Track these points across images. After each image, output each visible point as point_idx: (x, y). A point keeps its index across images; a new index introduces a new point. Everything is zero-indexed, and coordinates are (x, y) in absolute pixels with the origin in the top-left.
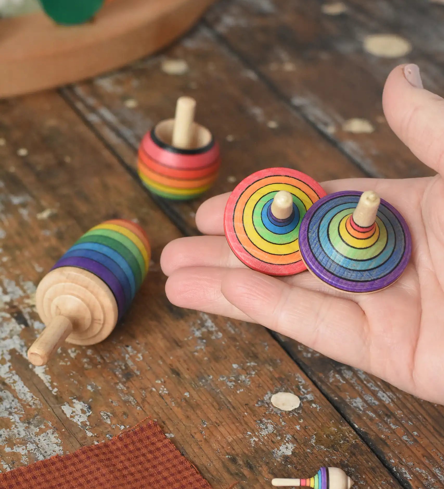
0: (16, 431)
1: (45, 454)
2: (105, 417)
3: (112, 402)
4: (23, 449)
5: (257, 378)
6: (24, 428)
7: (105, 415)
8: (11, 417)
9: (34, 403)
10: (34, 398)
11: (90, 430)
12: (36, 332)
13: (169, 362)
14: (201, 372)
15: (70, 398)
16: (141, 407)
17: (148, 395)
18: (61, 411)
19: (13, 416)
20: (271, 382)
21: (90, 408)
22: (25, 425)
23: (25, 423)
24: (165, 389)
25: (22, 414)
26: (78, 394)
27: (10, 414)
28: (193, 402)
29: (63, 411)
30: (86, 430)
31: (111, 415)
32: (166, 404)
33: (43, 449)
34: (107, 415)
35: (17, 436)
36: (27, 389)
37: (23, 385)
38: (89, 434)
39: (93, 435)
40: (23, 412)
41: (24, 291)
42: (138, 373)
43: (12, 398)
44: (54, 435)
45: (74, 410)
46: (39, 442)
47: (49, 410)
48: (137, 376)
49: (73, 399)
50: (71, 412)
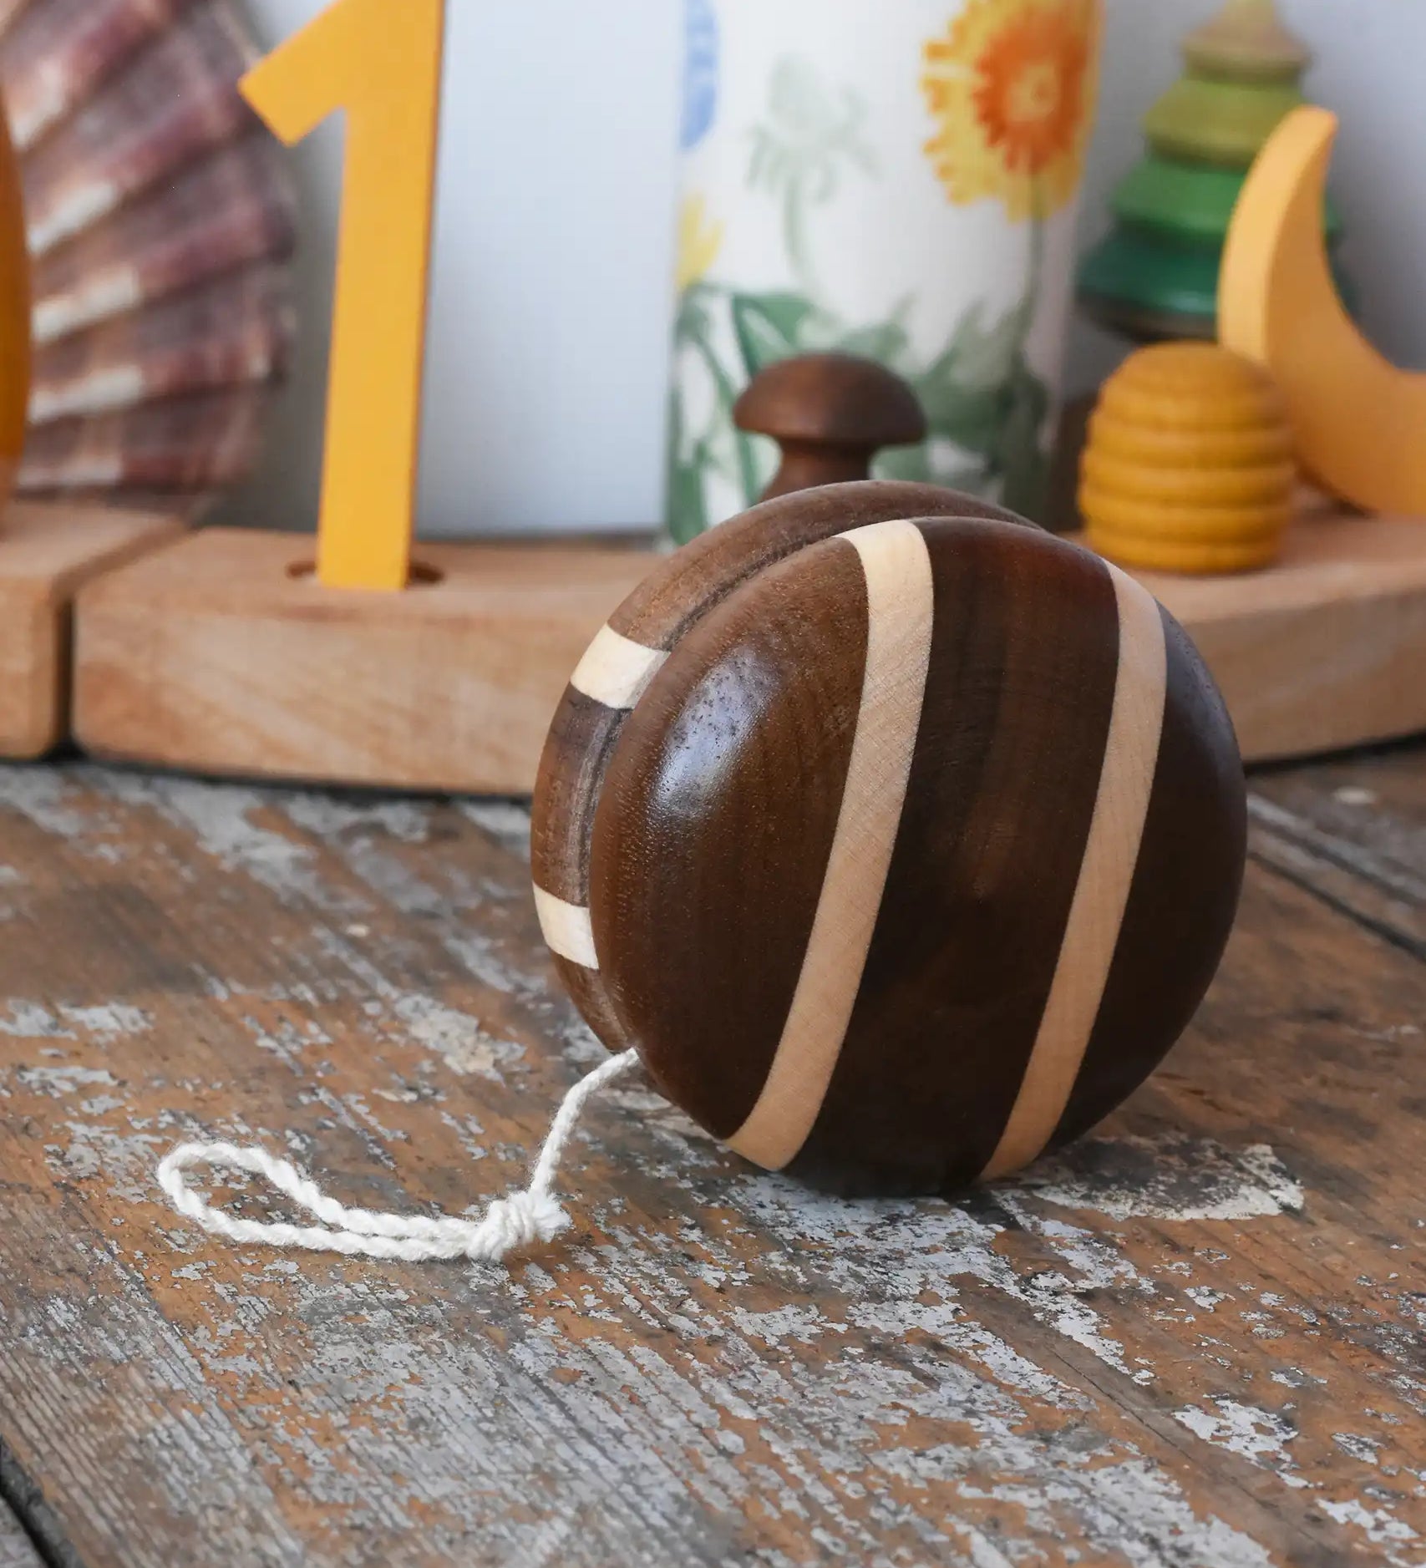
0: (996, 1453)
1: (1123, 1515)
2: (1354, 1448)
3: (1376, 1415)
4: (1031, 1496)
6: (1029, 1450)
7: (1353, 1442)
8: (974, 1422)
9: (1061, 1399)
10: (1061, 1387)
11: (1294, 1472)
12: (1053, 1244)
15: (1205, 1396)
18: (1172, 1423)
19: (981, 1419)
21: (1288, 1423)
22: (1032, 1443)
23: (1033, 1438)
25: (1020, 1419)
26: (1235, 1390)
27: (970, 1413)
29: (1181, 1425)
30: (1283, 1471)
31: (1377, 1444)
33: (1113, 1502)
34: (1364, 1443)
35: (1004, 1465)
36: (1028, 1367)
37: (1013, 1354)
38: (1294, 1482)
39: (1311, 1486)
40: (1023, 1416)
43: (976, 1381)
44: (1151, 1475)
45: (1223, 1422)
46: (1095, 1484)
47: (1124, 1417)
49: (1217, 1399)
50: (1215, 1426)
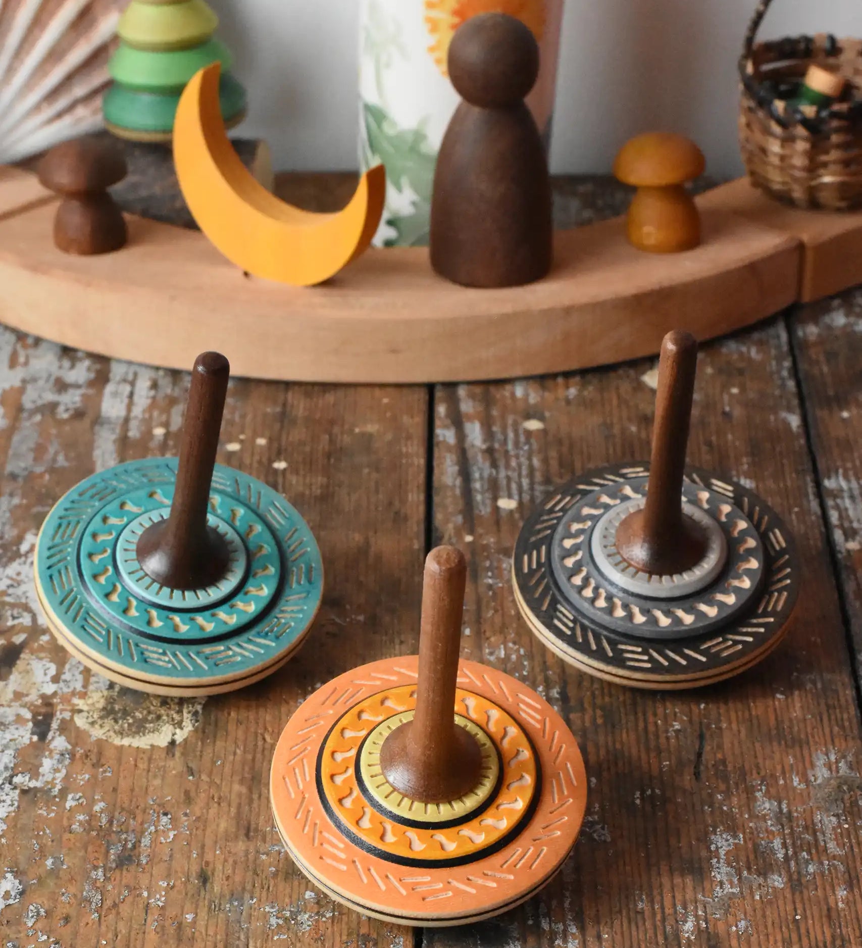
2: (31, 915)
3: (63, 894)
5: (329, 925)
7: (35, 911)
12: (47, 753)
13: (209, 857)
14: (244, 889)
15: (6, 869)
16: (100, 917)
17: (130, 899)
20: (344, 938)
21: (22, 893)
24: (163, 899)
26: (23, 866)
28: (188, 932)
31: (43, 914)
32: (143, 922)
34: (38, 912)
41: (85, 686)
42: (144, 862)
48: (139, 865)
49: (8, 872)
